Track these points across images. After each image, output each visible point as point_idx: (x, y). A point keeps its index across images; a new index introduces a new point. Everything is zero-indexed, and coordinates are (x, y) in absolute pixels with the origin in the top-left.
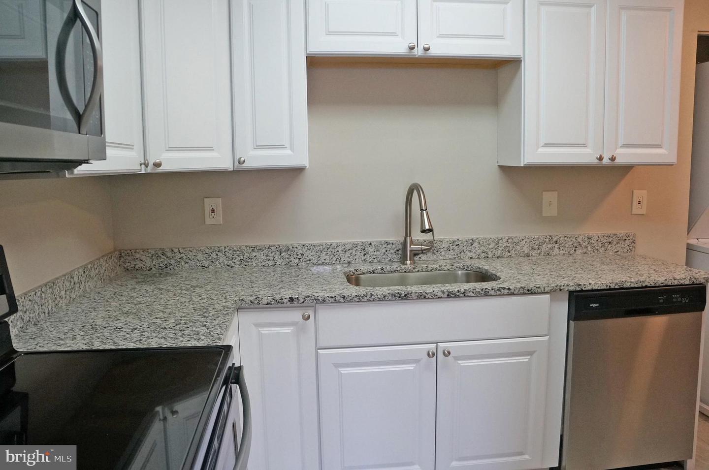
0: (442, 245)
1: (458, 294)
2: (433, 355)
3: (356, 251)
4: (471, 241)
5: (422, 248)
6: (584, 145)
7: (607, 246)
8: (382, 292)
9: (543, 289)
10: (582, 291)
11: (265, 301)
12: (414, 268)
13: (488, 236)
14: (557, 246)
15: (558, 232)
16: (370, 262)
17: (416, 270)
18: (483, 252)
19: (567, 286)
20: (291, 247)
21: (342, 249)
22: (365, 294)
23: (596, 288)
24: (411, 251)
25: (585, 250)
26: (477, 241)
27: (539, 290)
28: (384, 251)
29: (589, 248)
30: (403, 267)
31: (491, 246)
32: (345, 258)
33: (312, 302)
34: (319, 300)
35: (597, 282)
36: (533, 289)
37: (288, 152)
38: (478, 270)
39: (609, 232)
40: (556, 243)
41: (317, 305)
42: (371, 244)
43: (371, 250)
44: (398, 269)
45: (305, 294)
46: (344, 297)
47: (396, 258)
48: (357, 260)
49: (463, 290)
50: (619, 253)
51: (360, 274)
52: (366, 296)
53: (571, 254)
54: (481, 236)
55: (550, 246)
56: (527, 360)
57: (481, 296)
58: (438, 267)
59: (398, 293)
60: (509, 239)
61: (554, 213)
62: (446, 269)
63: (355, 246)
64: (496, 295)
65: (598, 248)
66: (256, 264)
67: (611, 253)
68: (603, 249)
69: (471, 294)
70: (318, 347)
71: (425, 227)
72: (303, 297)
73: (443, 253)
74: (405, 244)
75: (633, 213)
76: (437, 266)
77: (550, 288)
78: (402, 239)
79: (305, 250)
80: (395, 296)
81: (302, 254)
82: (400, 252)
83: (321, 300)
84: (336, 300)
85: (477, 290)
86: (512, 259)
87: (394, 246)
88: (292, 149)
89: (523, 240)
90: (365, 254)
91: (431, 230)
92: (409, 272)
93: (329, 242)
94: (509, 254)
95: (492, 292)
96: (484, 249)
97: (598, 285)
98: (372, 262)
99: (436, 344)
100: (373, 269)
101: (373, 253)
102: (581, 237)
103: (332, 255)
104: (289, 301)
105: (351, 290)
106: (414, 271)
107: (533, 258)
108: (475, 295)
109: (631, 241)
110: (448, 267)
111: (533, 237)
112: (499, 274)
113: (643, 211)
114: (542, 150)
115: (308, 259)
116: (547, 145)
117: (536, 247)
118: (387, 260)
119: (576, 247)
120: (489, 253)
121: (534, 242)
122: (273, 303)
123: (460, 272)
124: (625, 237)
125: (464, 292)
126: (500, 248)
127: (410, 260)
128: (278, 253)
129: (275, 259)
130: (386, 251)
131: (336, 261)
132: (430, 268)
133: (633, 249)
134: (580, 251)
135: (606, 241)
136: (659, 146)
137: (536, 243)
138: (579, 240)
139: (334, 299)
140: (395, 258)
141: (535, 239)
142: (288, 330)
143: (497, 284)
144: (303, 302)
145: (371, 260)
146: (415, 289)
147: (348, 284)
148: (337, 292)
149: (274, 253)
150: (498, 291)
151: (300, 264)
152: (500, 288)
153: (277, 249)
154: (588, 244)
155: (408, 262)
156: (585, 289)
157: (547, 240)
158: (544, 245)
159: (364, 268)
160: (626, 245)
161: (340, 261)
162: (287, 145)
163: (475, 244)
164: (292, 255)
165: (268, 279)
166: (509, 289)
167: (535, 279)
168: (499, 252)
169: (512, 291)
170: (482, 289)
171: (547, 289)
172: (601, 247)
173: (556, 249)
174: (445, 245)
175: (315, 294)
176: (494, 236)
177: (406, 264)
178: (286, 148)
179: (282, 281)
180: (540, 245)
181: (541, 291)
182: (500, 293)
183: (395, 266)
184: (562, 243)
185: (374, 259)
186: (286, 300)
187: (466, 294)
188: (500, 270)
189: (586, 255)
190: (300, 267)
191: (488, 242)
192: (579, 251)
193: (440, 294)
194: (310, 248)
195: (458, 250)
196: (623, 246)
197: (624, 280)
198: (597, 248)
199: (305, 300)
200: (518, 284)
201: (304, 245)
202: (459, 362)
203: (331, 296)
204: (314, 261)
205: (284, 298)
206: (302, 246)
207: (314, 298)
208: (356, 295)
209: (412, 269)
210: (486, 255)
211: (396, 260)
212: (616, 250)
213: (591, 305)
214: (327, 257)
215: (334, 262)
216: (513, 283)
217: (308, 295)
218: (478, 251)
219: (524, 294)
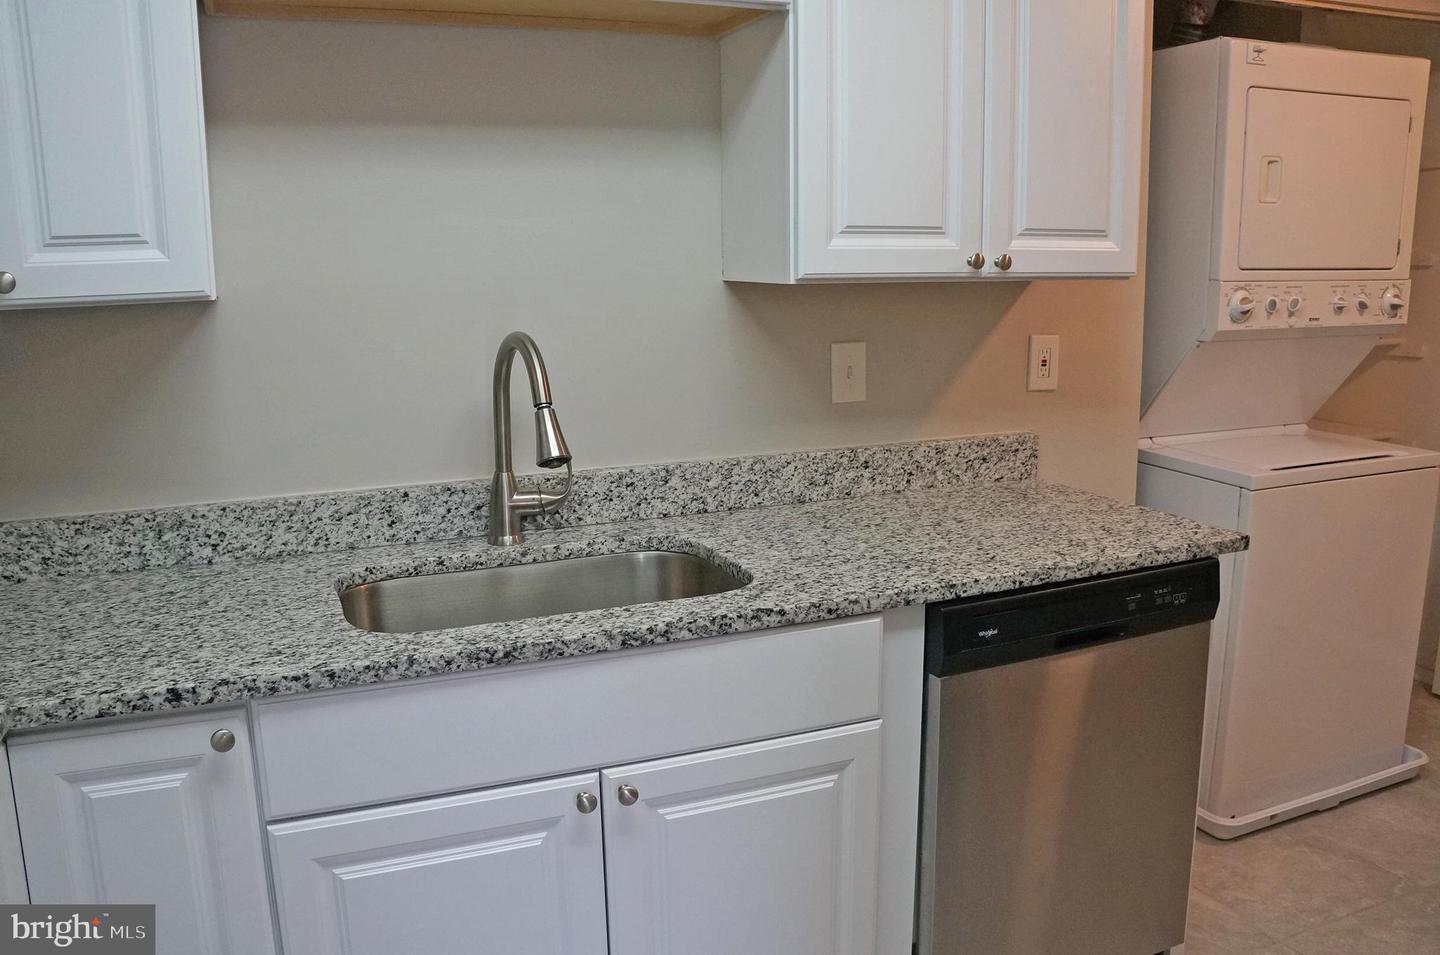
0: (591, 487)
1: (650, 637)
2: (593, 803)
3: (367, 515)
4: (663, 474)
5: (541, 500)
6: (936, 231)
7: (977, 466)
8: (440, 651)
9: (865, 604)
10: (958, 600)
11: (91, 708)
12: (524, 554)
13: (704, 458)
14: (867, 474)
15: (869, 441)
16: (408, 543)
17: (530, 558)
18: (693, 500)
19: (924, 590)
20: (187, 517)
21: (329, 513)
22: (392, 660)
23: (991, 590)
24: (513, 508)
25: (930, 480)
26: (678, 472)
27: (857, 608)
28: (442, 511)
29: (939, 473)
30: (495, 552)
31: (712, 484)
32: (340, 535)
33: (240, 697)
34: (258, 690)
35: (992, 576)
36: (842, 606)
37: (152, 254)
38: (687, 549)
39: (981, 434)
40: (866, 468)
41: (254, 703)
42: (406, 495)
43: (407, 510)
44: (482, 560)
45: (215, 675)
46: (332, 675)
47: (475, 527)
48: (372, 539)
49: (662, 627)
50: (1005, 482)
51: (382, 580)
52: (396, 667)
53: (899, 492)
54: (689, 459)
55: (851, 475)
56: (831, 784)
57: (711, 637)
58: (584, 546)
59: (487, 651)
60: (755, 463)
61: (860, 396)
62: (604, 549)
63: (363, 503)
64: (751, 631)
65: (959, 472)
66: (90, 567)
67: (986, 485)
68: (969, 474)
69: (685, 634)
70: (268, 818)
71: (550, 453)
72: (209, 685)
73: (595, 508)
74: (496, 490)
75: (1033, 386)
76: (583, 544)
77: (883, 601)
78: (488, 477)
79: (228, 521)
80: (478, 659)
81: (222, 534)
82: (484, 511)
83: (263, 690)
84: (308, 686)
85: (701, 622)
86: (765, 512)
87: (468, 498)
88: (162, 246)
89: (789, 463)
90: (393, 522)
91: (564, 460)
92: (511, 564)
93: (293, 495)
94: (757, 500)
95: (739, 625)
96: (697, 490)
97: (993, 583)
98: (412, 541)
99: (598, 773)
100: (416, 564)
101: (414, 519)
102: (922, 449)
103: (304, 532)
104: (167, 699)
105: (354, 648)
106: (524, 560)
107: (815, 507)
108: (696, 636)
109: (1028, 452)
110: (612, 544)
111: (812, 455)
112: (744, 563)
113: (1051, 383)
114: (840, 242)
115: (239, 545)
116: (852, 230)
117: (820, 479)
118: (452, 534)
119: (911, 474)
120: (709, 500)
121: (814, 467)
122: (117, 710)
123: (641, 555)
124: (1016, 446)
125: (666, 632)
126: (734, 487)
127: (512, 534)
128: (152, 534)
129: (145, 550)
130: (449, 511)
131: (316, 544)
132: (564, 552)
133: (1034, 472)
134: (920, 482)
135: (975, 455)
136: (1100, 234)
137: (820, 470)
138: (917, 456)
139: (303, 682)
140: (471, 527)
141: (816, 461)
142: (174, 780)
143: (749, 599)
144: (211, 701)
145: (410, 534)
146: (530, 631)
147: (346, 624)
148: (312, 660)
149: (139, 535)
150: (753, 621)
151: (216, 559)
152: (758, 610)
153: (150, 524)
154: (937, 464)
155: (508, 539)
156: (965, 595)
157: (845, 460)
158: (839, 473)
159: (393, 560)
160: (1018, 463)
161: (326, 546)
162: (148, 234)
163: (675, 481)
164: (192, 536)
165: (117, 621)
166: (782, 612)
167: (841, 575)
168: (733, 496)
169: (790, 617)
170: (714, 619)
171: (875, 604)
172: (966, 471)
173: (866, 482)
174: (600, 487)
175: (245, 671)
176: (719, 458)
177: (503, 544)
178: (145, 242)
179: (157, 626)
180: (829, 474)
181: (862, 609)
182: (758, 624)
183: (475, 550)
184: (881, 466)
185: (418, 532)
186: (158, 700)
187: (672, 637)
188: (744, 550)
189: (932, 490)
190: (217, 568)
191: (704, 474)
192: (917, 484)
193: (600, 642)
194: (244, 513)
195: (633, 499)
196: (1011, 465)
197: (1050, 563)
198: (956, 472)
199: (217, 694)
200: (803, 596)
201: (224, 509)
202: (661, 811)
203: (292, 674)
204: (255, 550)
205: (150, 692)
206: (219, 513)
207: (241, 686)
208: (368, 667)
209: (519, 558)
210: (702, 506)
211: (474, 532)
212: (997, 476)
213: (981, 634)
214: (291, 537)
215: (310, 549)
216: (788, 593)
217: (224, 676)
218: (682, 497)
219: (819, 621)
